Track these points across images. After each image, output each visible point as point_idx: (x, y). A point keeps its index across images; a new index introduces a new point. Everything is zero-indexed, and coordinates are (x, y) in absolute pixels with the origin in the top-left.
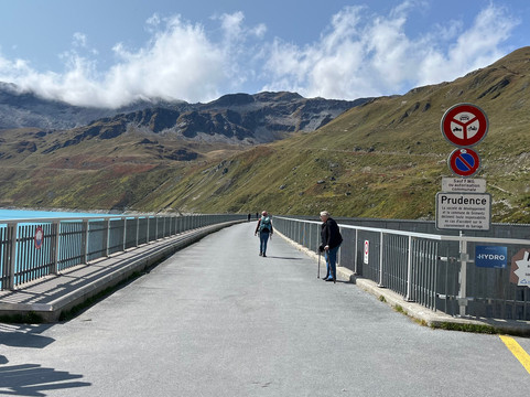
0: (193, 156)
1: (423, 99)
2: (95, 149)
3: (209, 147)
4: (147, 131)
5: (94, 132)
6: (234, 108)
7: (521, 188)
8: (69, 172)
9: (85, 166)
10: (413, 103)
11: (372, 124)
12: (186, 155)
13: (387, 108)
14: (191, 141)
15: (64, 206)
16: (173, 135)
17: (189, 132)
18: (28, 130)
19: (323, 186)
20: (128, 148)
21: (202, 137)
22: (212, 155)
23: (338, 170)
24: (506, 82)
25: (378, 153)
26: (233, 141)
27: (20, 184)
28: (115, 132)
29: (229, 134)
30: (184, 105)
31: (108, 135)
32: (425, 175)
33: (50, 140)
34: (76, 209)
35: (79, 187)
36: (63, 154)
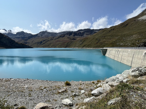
0: (75, 39)
1: (113, 28)
2: (61, 39)
3: (77, 38)
4: (68, 36)
5: (61, 36)
6: (80, 32)
7: (132, 42)
8: (58, 42)
9: (60, 41)
10: (111, 29)
11: (104, 33)
12: (74, 39)
13: (106, 30)
14: (74, 37)
15: (58, 47)
16: (72, 36)
17: (74, 36)
18: (51, 37)
19: (97, 43)
20: (66, 38)
21: (76, 36)
22: (78, 39)
23: (99, 40)
24: (127, 25)
25: (105, 37)
26: (80, 37)
27: (52, 45)
28: (64, 36)
29: (80, 36)
30: (73, 32)
31: (63, 37)
32: (114, 40)
33: (55, 38)
34: (60, 48)
35: (60, 45)
36: (57, 40)
